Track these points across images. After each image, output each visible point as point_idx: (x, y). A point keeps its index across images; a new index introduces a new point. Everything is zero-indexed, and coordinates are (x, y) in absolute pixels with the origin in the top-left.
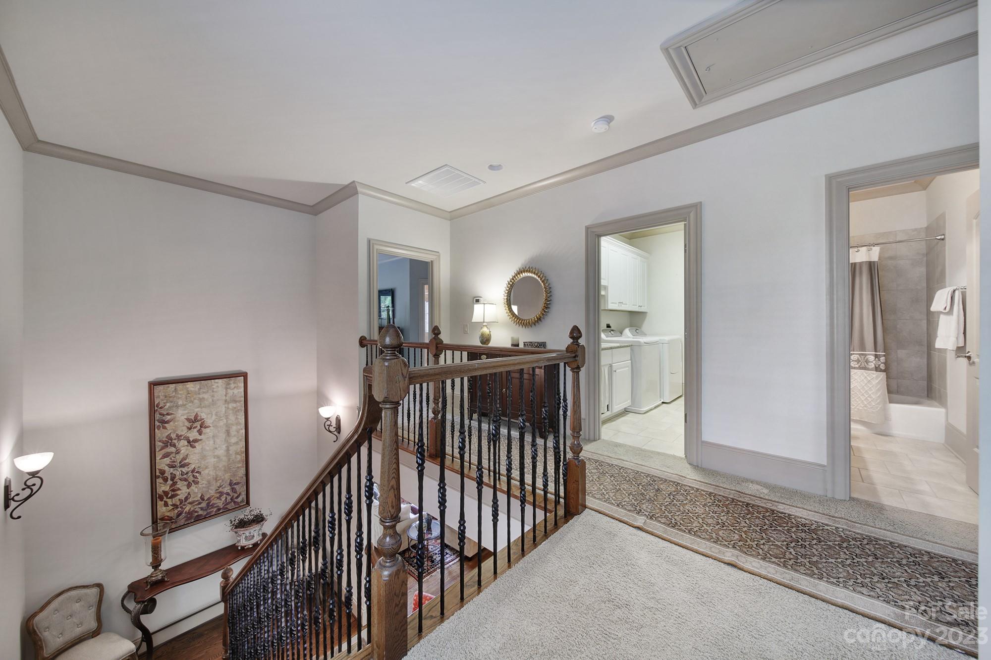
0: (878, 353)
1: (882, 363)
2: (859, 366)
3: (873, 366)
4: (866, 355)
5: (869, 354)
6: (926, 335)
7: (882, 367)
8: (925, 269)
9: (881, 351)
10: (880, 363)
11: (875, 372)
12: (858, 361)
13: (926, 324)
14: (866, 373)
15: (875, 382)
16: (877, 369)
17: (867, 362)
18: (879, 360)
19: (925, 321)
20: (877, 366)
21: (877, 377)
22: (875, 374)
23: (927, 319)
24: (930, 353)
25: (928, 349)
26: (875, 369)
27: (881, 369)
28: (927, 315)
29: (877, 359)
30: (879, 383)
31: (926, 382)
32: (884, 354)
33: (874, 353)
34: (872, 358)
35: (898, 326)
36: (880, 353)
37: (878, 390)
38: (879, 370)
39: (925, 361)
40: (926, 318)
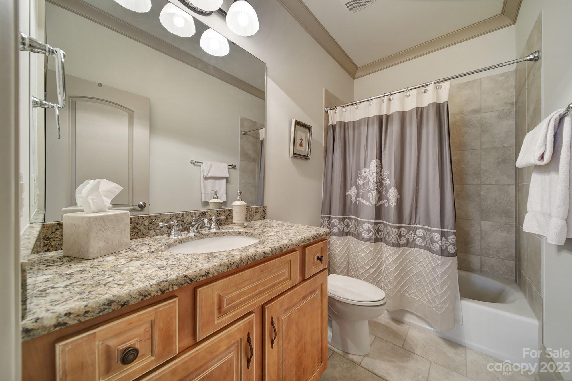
0: (446, 230)
1: (451, 244)
2: (425, 245)
3: (438, 248)
4: (430, 231)
5: (434, 231)
6: (514, 204)
7: (451, 249)
8: (514, 122)
9: (449, 228)
10: (447, 243)
11: (440, 257)
12: (424, 238)
13: (514, 191)
14: (431, 257)
15: (439, 271)
16: (443, 252)
17: (432, 241)
18: (447, 240)
19: (514, 187)
20: (443, 248)
21: (443, 264)
22: (439, 259)
23: (516, 184)
24: (519, 227)
25: (516, 222)
26: (440, 252)
27: (449, 253)
28: (516, 179)
29: (444, 238)
30: (445, 272)
31: (514, 262)
32: (455, 231)
33: (440, 229)
34: (437, 236)
35: (482, 193)
36: (449, 230)
37: (444, 283)
38: (446, 253)
39: (513, 236)
40: (514, 183)
